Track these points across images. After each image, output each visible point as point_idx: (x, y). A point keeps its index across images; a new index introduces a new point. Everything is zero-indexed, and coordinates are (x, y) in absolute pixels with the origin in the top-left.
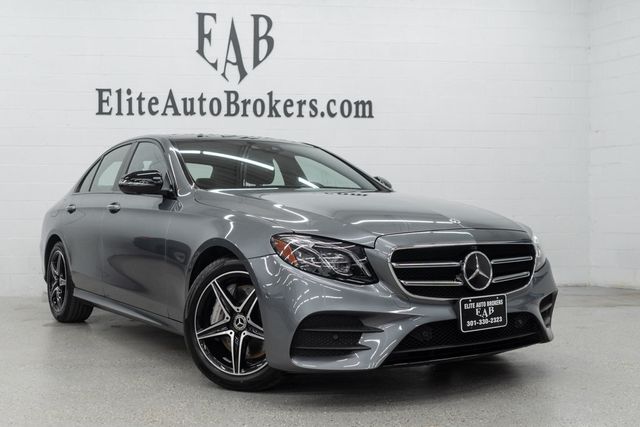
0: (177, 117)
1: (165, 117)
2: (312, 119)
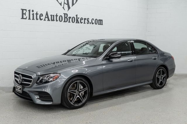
0: (49, 21)
1: (45, 21)
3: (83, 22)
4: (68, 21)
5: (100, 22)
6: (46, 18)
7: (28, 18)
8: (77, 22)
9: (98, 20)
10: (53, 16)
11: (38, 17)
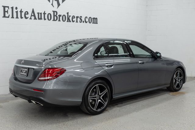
0: (35, 20)
1: (31, 20)
2: (80, 23)
3: (76, 21)
4: (58, 20)
5: (94, 20)
6: (32, 17)
7: (11, 17)
8: (69, 20)
9: (92, 18)
10: (40, 15)
11: (23, 16)
